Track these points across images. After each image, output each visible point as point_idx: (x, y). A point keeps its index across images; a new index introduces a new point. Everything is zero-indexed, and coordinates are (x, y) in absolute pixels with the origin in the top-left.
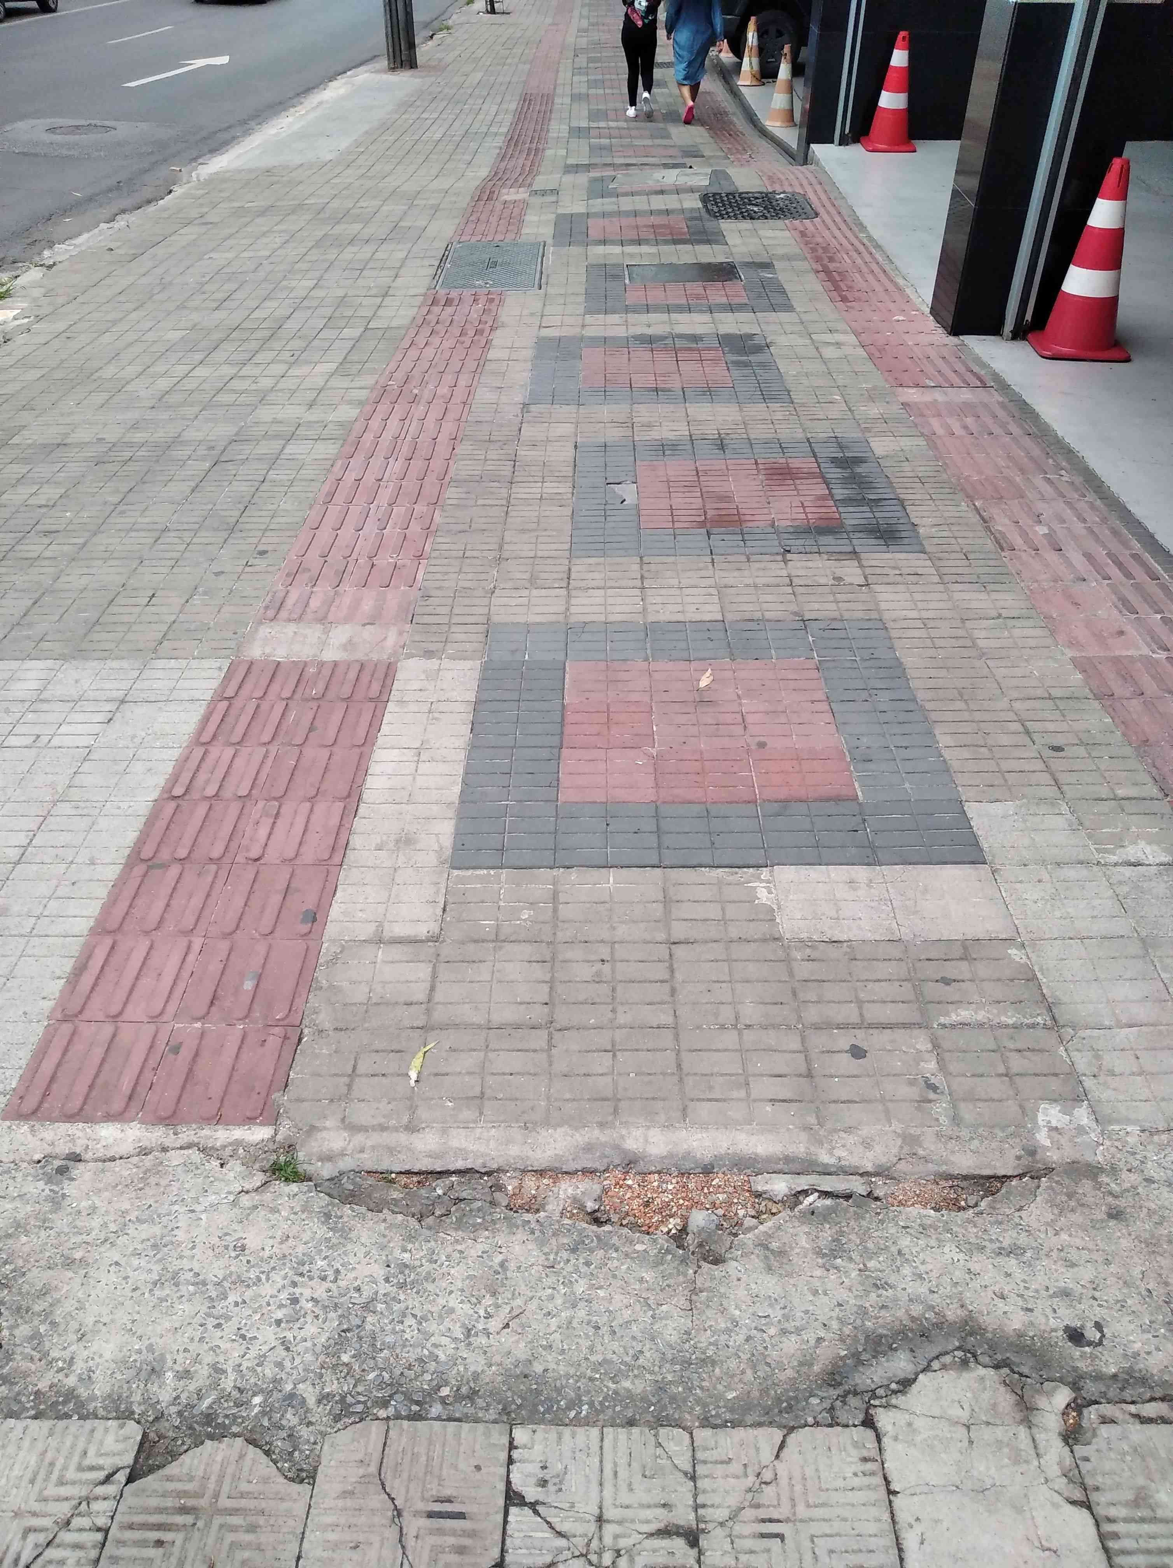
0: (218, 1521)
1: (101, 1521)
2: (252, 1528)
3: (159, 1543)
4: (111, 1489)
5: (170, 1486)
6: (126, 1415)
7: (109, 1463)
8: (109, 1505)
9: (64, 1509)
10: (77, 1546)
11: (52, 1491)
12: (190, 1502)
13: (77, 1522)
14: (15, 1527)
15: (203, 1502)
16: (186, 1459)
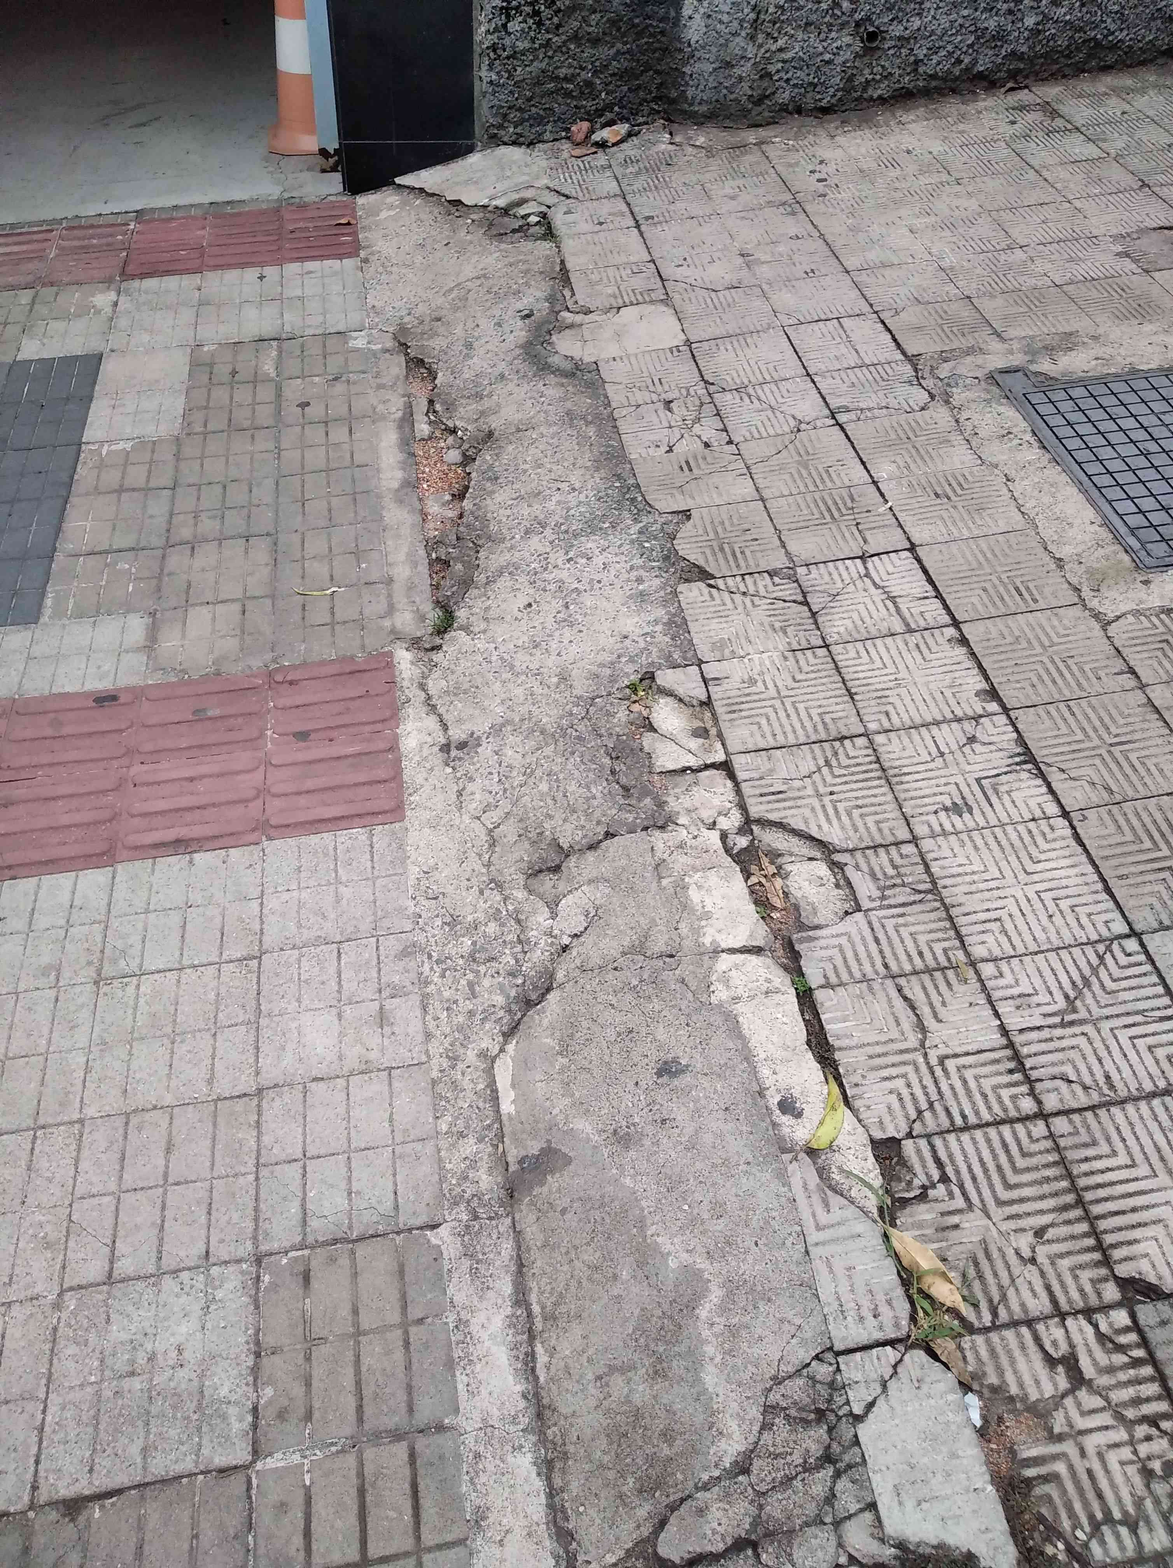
0: (722, 535)
1: (739, 579)
2: (723, 523)
3: (742, 553)
4: (720, 583)
5: (710, 558)
6: (675, 593)
7: (706, 590)
8: (730, 581)
9: (738, 598)
10: (755, 582)
11: (730, 605)
12: (717, 549)
13: (743, 589)
14: (754, 612)
15: (715, 543)
16: (692, 558)
